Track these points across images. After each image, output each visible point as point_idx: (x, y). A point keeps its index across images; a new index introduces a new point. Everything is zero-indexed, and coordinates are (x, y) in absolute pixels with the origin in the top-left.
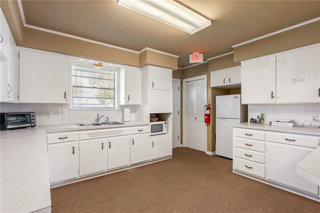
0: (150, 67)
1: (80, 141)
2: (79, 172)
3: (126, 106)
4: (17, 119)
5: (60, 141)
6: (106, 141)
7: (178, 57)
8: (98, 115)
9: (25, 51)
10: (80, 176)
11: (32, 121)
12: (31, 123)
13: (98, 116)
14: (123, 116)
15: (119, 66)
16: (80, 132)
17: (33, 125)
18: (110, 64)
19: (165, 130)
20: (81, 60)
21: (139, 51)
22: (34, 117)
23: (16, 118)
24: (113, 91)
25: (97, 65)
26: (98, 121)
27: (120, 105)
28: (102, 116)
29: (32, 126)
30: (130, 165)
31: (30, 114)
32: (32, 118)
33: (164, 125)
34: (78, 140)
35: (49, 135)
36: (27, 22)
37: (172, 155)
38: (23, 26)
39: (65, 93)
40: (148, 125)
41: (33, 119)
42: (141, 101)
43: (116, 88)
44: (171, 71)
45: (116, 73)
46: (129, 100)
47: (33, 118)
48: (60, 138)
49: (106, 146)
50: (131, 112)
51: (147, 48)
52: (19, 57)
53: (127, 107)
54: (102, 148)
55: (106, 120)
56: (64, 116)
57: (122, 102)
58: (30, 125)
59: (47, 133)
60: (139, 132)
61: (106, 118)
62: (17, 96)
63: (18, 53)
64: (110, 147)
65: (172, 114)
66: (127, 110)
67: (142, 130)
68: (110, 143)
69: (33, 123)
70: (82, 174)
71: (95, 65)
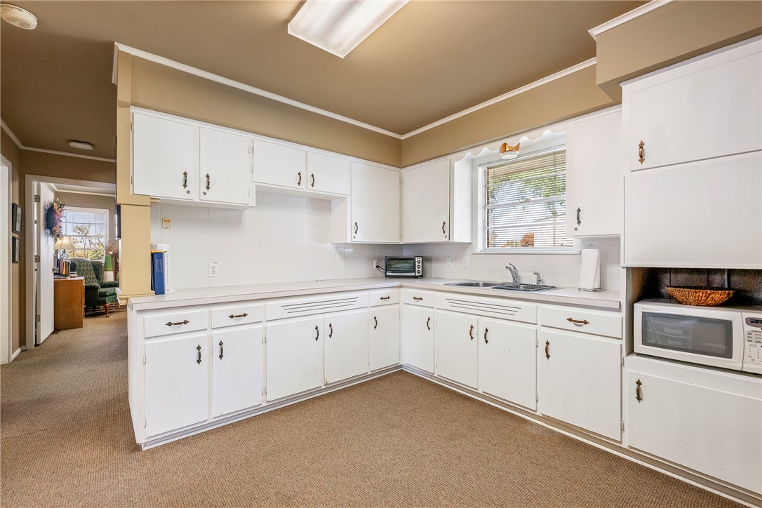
0: (626, 88)
10: (438, 375)
12: (415, 272)
16: (438, 294)
17: (417, 274)
29: (417, 277)
30: (539, 414)
31: (415, 260)
33: (742, 328)
34: (436, 307)
39: (444, 224)
40: (618, 310)
41: (418, 267)
46: (578, 223)
47: (418, 264)
48: (415, 298)
51: (594, 32)
54: (472, 338)
56: (464, 265)
58: (413, 274)
61: (536, 274)
67: (586, 322)
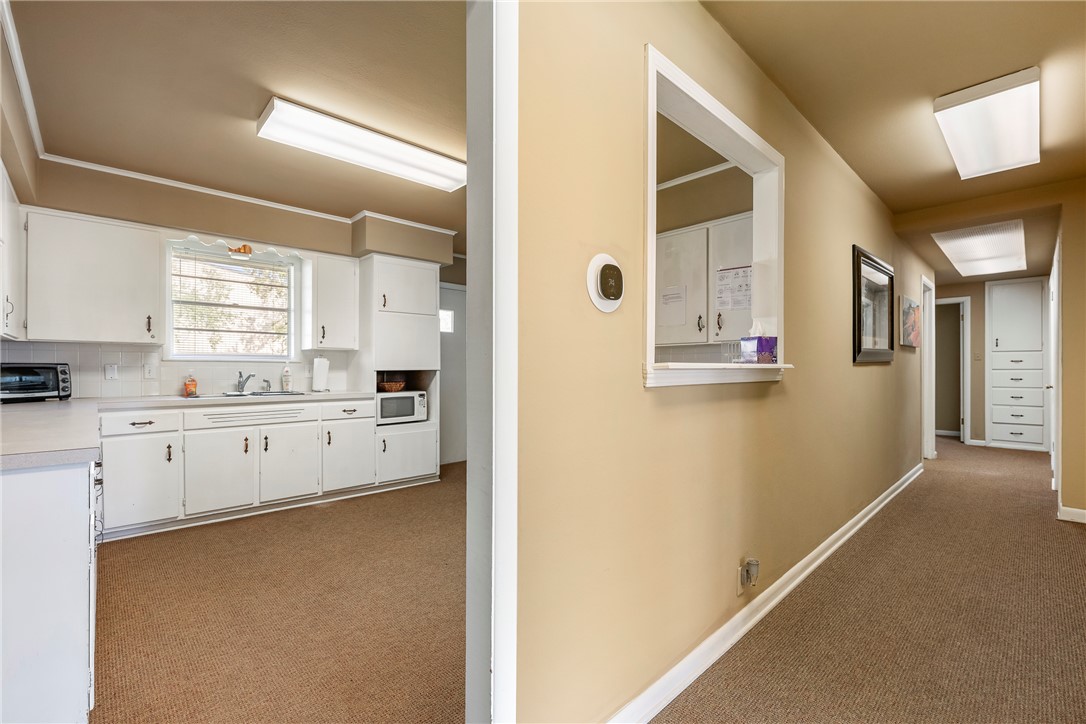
0: (376, 257)
1: (187, 433)
2: (184, 505)
3: (320, 353)
4: (21, 380)
5: (133, 429)
6: (255, 436)
7: (453, 233)
8: (240, 373)
9: (42, 218)
10: (186, 515)
11: (61, 385)
12: (58, 390)
13: (241, 376)
14: (312, 378)
15: (296, 252)
16: (186, 411)
17: (62, 394)
18: (272, 249)
19: (420, 412)
20: (193, 237)
21: (349, 216)
22: (68, 376)
23: (18, 378)
24: (286, 314)
25: (238, 251)
26: (242, 388)
27: (303, 351)
28: (249, 377)
29: (61, 398)
30: (320, 494)
31: (56, 369)
32: (61, 377)
33: (417, 400)
34: (181, 429)
35: (104, 415)
36: (48, 150)
37: (438, 473)
38: (38, 157)
39: (149, 318)
40: (373, 399)
41: (64, 381)
42: (357, 339)
43: (292, 307)
44: (437, 267)
45: (292, 268)
46: (323, 337)
47: (63, 376)
48: (134, 424)
49: (256, 445)
50: (332, 368)
51: (368, 213)
52: (26, 229)
53: (321, 356)
54: (246, 451)
55: (263, 388)
56: (147, 376)
57: (308, 345)
58: (56, 393)
59: (100, 411)
60: (345, 415)
61: (265, 381)
62: (22, 325)
63: (24, 221)
64: (266, 449)
65: (438, 373)
66: (321, 363)
67: (355, 411)
68: (266, 438)
69: (63, 390)
70: (193, 509)
71: (230, 250)
